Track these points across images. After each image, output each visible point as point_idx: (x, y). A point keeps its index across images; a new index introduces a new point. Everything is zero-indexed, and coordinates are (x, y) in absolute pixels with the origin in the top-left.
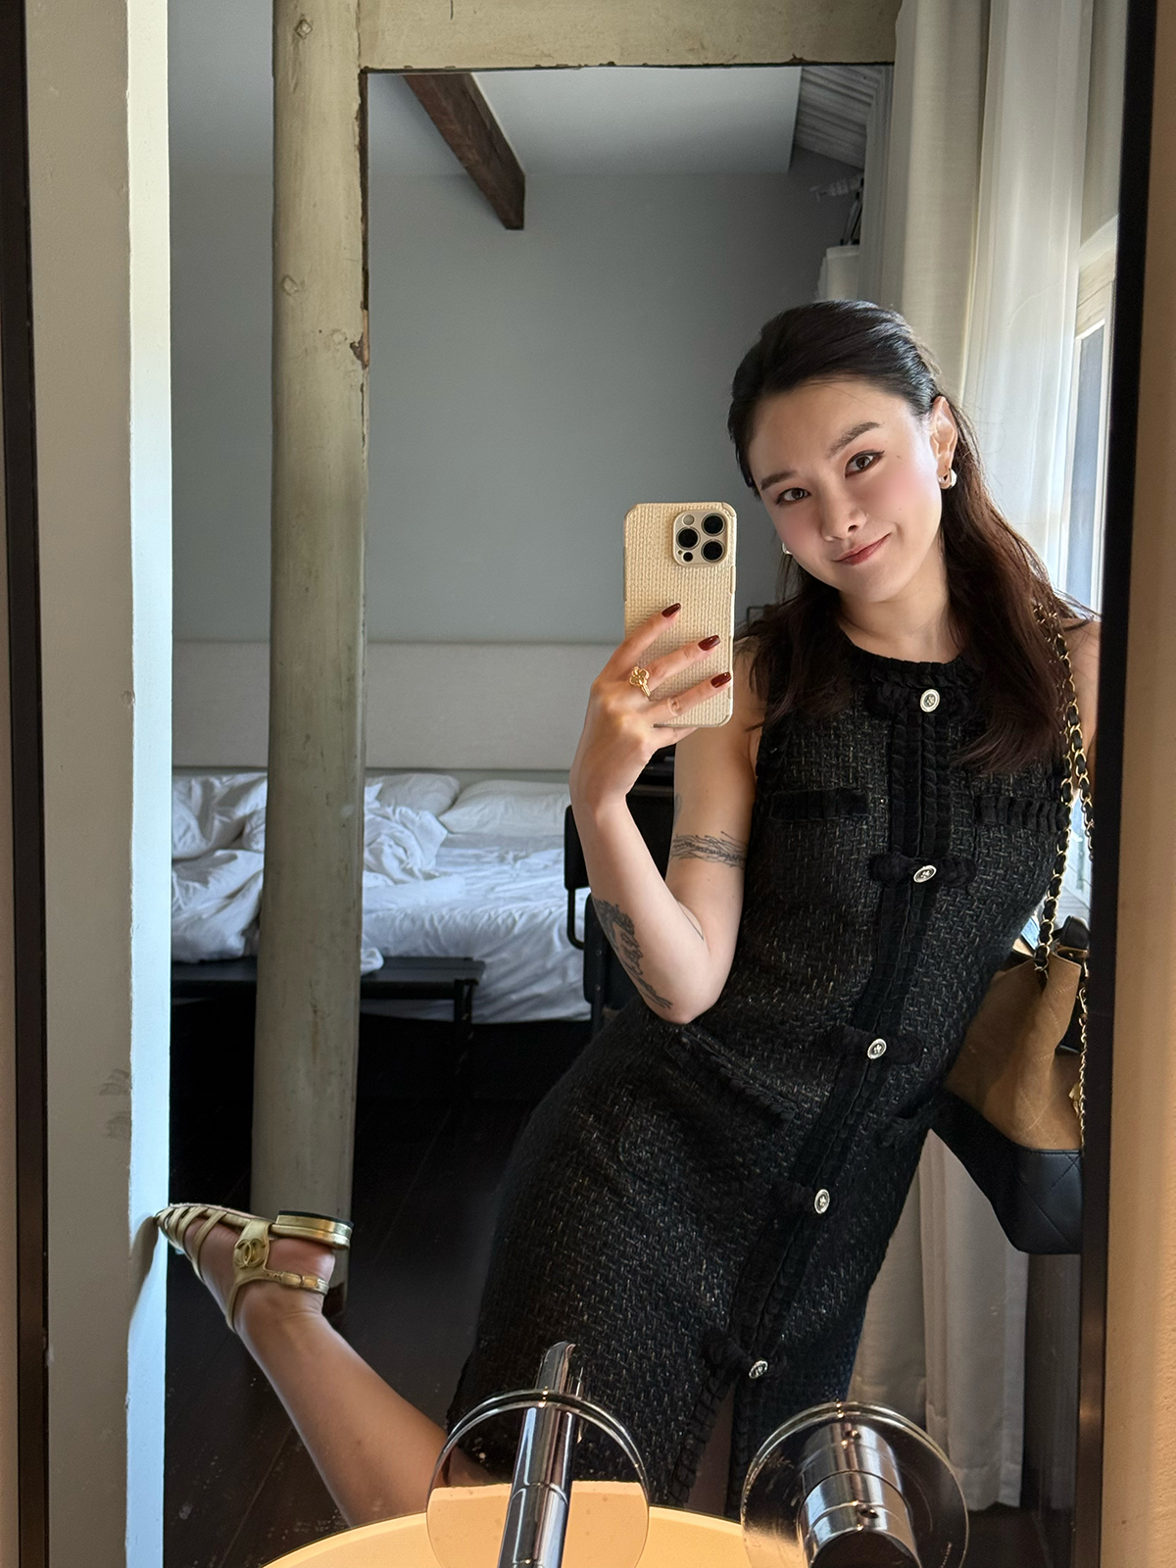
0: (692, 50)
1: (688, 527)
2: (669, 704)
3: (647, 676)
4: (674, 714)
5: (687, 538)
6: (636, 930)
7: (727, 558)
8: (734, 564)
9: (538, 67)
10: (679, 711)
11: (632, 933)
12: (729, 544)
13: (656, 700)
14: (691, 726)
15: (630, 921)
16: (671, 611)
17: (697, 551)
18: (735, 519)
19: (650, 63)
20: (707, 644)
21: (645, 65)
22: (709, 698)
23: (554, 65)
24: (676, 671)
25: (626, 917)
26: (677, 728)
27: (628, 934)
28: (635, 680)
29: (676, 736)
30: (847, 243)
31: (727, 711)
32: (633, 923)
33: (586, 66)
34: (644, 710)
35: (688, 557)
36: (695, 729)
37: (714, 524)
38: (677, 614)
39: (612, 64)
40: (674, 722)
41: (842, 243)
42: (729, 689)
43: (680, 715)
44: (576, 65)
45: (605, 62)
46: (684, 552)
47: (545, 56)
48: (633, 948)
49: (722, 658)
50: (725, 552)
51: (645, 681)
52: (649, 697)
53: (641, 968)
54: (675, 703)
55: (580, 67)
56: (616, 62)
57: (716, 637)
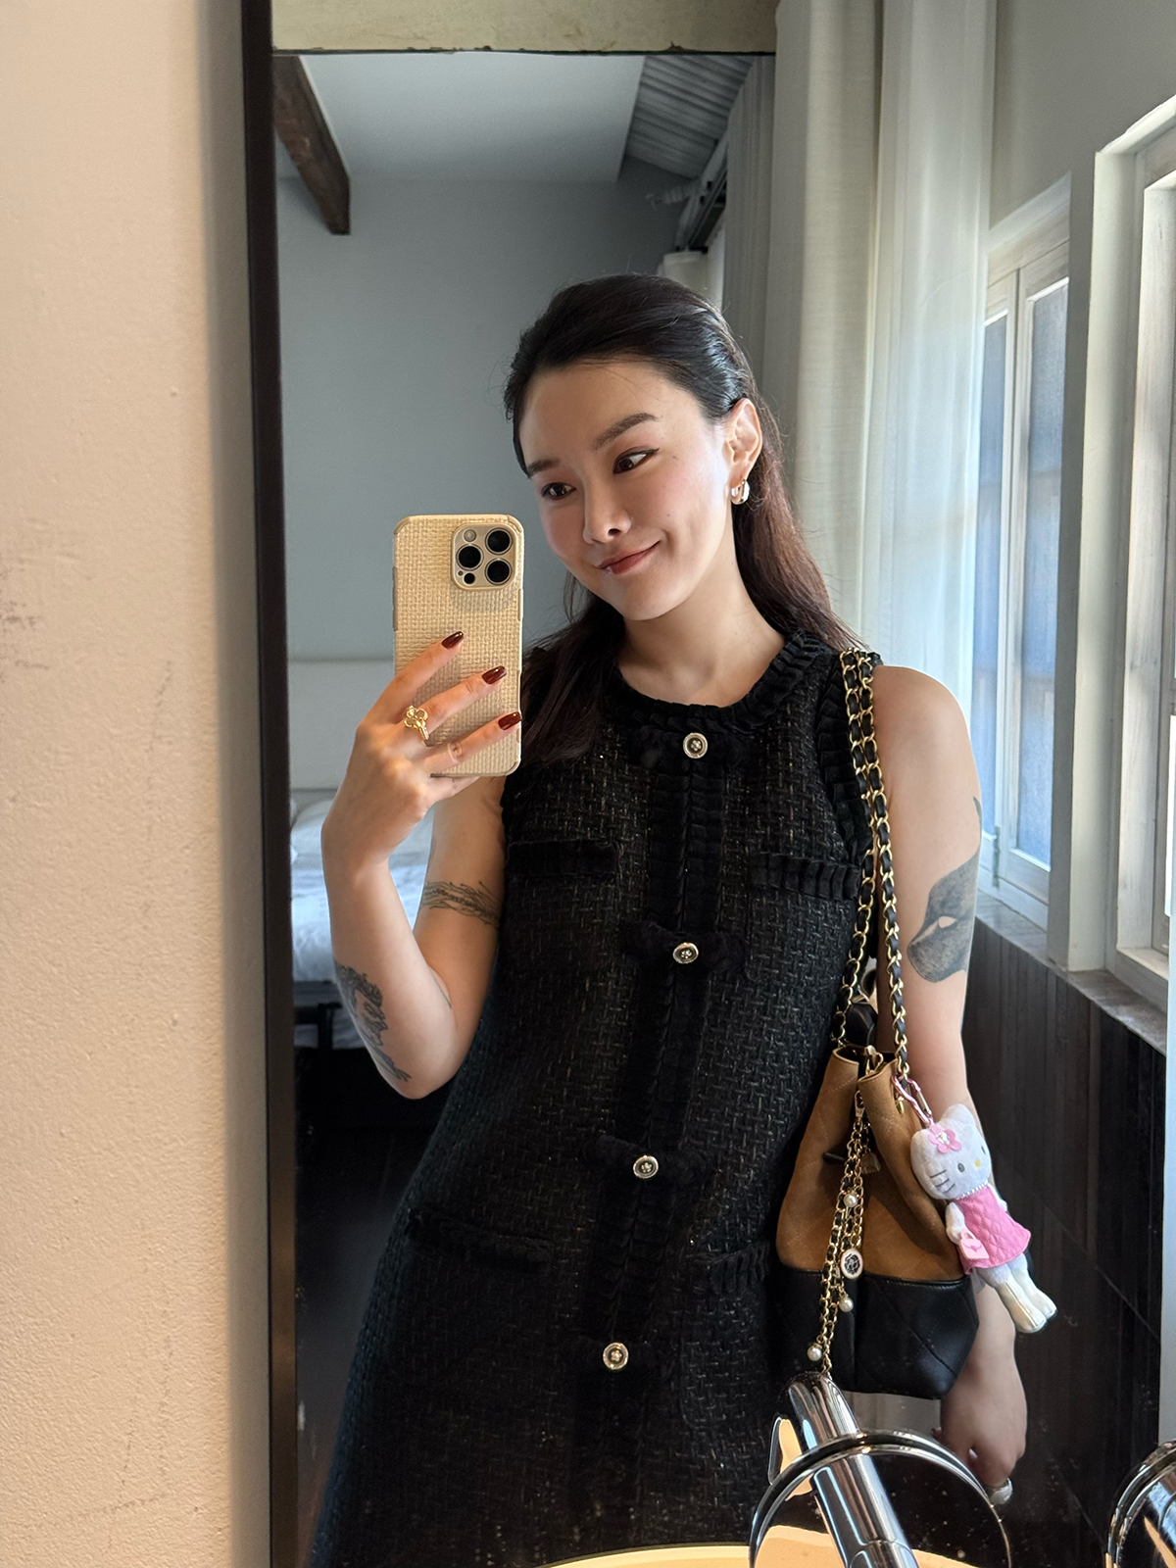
0: (568, 36)
1: (470, 544)
2: (450, 751)
3: (426, 715)
4: (455, 761)
5: (469, 557)
6: (384, 1002)
7: (515, 580)
8: (521, 587)
9: (412, 50)
10: (461, 757)
11: (379, 1005)
12: (517, 564)
13: (434, 745)
14: (474, 775)
15: (378, 992)
16: (451, 641)
17: (480, 572)
18: (522, 534)
19: (527, 49)
20: (492, 677)
21: (522, 51)
22: (495, 743)
23: (428, 48)
24: (455, 707)
25: (374, 987)
26: (456, 778)
27: (373, 1006)
28: (412, 722)
29: (455, 787)
30: (683, 249)
31: (516, 757)
32: (383, 993)
33: (461, 50)
34: (417, 759)
35: (470, 579)
36: (477, 778)
37: (500, 540)
38: (460, 645)
39: (487, 49)
40: (454, 771)
41: (678, 249)
42: (518, 731)
43: (461, 762)
44: (450, 48)
45: (481, 46)
46: (465, 573)
47: (418, 38)
48: (378, 1019)
49: (508, 696)
50: (513, 572)
51: (424, 723)
52: (426, 741)
53: (382, 1039)
54: (456, 749)
55: (454, 50)
56: (493, 47)
57: (502, 669)
